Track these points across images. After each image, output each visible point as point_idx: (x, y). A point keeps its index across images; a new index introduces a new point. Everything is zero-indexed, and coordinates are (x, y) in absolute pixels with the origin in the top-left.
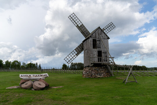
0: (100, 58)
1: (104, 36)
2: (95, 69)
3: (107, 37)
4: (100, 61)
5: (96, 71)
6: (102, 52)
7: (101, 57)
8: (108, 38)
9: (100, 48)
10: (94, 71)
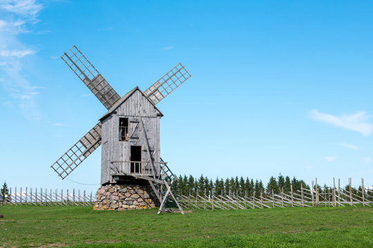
0: (137, 164)
1: (147, 111)
2: (118, 190)
3: (157, 112)
4: (137, 171)
5: (120, 195)
6: (142, 149)
7: (140, 160)
8: (158, 115)
9: (138, 138)
10: (116, 194)
